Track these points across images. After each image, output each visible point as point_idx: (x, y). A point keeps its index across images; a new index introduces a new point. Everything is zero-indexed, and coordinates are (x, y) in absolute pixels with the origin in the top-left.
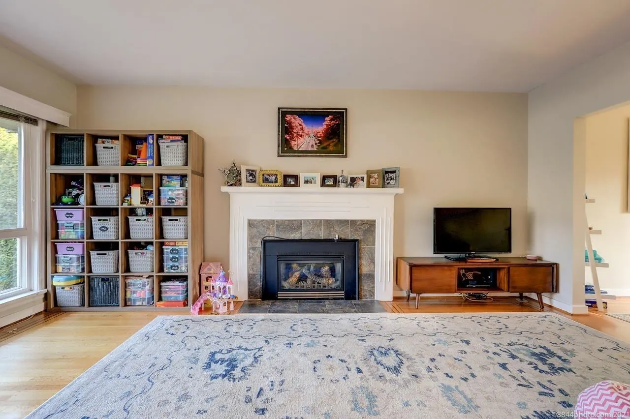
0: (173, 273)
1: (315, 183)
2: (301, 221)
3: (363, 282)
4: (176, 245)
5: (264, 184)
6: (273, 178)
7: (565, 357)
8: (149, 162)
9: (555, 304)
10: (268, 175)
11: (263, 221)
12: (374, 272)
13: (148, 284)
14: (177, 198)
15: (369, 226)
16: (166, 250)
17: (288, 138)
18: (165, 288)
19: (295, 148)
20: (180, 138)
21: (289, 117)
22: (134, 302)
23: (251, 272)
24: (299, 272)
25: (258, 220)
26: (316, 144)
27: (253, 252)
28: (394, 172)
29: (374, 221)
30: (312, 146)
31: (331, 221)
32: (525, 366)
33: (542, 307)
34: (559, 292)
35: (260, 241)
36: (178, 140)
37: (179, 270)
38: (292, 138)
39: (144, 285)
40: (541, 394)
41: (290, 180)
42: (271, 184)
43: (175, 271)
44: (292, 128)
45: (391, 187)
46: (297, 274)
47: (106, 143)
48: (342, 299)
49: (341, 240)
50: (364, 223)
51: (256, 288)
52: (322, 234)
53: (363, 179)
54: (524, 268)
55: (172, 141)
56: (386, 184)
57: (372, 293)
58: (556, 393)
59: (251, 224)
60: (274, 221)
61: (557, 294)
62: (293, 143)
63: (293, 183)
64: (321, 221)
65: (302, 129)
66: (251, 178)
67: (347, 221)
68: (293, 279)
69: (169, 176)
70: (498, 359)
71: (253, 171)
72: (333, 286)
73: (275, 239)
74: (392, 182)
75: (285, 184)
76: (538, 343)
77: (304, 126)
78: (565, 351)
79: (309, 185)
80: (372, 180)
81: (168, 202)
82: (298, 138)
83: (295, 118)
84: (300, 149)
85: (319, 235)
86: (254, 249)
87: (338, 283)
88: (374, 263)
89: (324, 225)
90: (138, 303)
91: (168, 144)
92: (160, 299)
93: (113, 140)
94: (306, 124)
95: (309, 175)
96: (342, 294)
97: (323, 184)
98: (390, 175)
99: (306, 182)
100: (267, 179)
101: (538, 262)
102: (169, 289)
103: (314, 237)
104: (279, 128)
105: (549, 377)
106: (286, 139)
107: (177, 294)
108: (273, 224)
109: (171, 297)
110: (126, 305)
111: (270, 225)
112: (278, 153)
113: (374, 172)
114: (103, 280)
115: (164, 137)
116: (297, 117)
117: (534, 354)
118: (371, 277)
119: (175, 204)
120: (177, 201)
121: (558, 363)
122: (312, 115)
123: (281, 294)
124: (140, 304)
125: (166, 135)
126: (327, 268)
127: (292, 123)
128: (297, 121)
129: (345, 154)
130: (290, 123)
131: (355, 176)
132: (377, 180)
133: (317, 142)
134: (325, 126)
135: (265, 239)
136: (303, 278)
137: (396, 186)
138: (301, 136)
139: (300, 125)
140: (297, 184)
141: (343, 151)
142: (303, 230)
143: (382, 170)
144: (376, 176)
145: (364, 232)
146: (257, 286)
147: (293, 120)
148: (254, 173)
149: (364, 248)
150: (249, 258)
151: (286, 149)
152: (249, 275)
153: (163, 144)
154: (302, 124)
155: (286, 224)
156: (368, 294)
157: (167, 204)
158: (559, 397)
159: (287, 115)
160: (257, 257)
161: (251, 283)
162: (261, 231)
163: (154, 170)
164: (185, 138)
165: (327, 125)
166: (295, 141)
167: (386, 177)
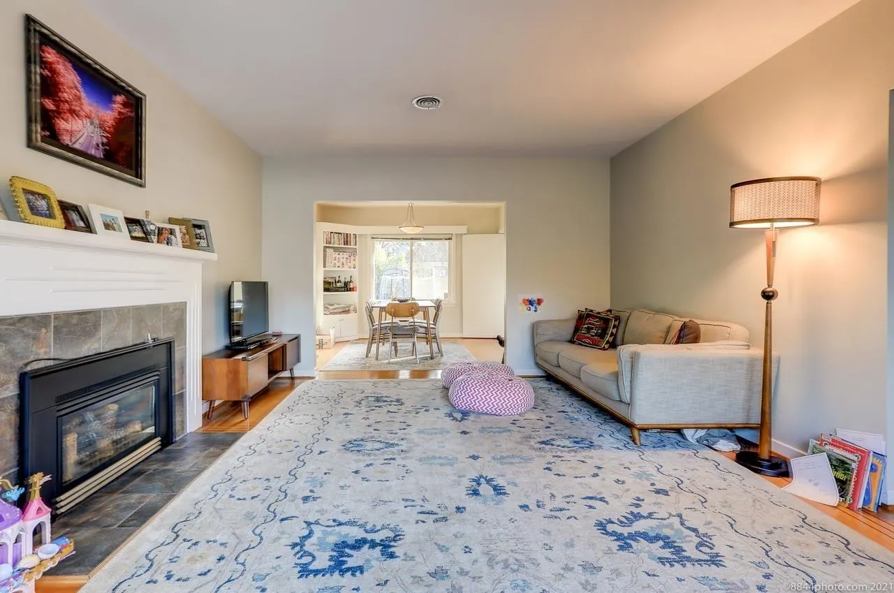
2: (99, 311)
6: (43, 205)
10: (33, 194)
11: (22, 319)
12: (184, 388)
15: (181, 312)
17: (51, 107)
19: (66, 140)
21: (52, 55)
25: (11, 318)
26: (103, 144)
28: (203, 227)
29: (185, 304)
30: (97, 147)
31: (141, 308)
35: (15, 377)
38: (59, 113)
41: (74, 217)
44: (58, 87)
48: (157, 452)
50: (175, 308)
52: (130, 337)
53: (173, 232)
57: (184, 424)
60: (49, 317)
62: (63, 125)
63: (80, 224)
64: (128, 309)
65: (79, 99)
73: (53, 363)
74: (203, 243)
75: (69, 223)
77: (83, 94)
79: (113, 232)
82: (71, 116)
83: (65, 66)
84: (77, 146)
85: (126, 339)
88: (185, 374)
89: (133, 318)
94: (86, 92)
95: (108, 213)
96: (157, 443)
98: (199, 231)
99: (106, 226)
100: (35, 207)
103: (120, 344)
106: (46, 107)
108: (46, 326)
111: (41, 330)
112: (29, 138)
116: (69, 66)
117: (377, 401)
118: (182, 396)
123: (65, 501)
127: (59, 73)
128: (70, 76)
129: (143, 180)
130: (54, 70)
132: (187, 237)
133: (105, 141)
134: (116, 114)
135: (27, 369)
138: (78, 115)
139: (75, 88)
141: (140, 174)
142: (104, 331)
144: (184, 230)
145: (175, 325)
147: (61, 67)
149: (177, 352)
151: (43, 133)
154: (79, 87)
155: (74, 321)
156: (180, 428)
159: (49, 49)
162: (18, 350)
165: (120, 113)
166: (66, 120)
167: (196, 233)
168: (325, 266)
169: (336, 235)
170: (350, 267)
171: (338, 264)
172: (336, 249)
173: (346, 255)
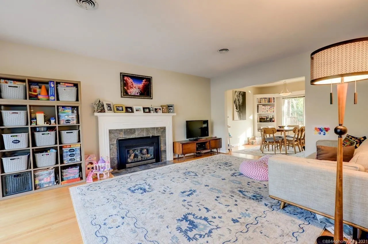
0: (71, 163)
1: (141, 111)
2: (135, 129)
3: (162, 154)
4: (71, 147)
5: (117, 111)
6: (121, 108)
7: (230, 163)
8: (52, 98)
9: (221, 151)
10: (118, 107)
11: (117, 130)
12: (166, 149)
13: (53, 173)
14: (72, 120)
15: (164, 129)
16: (65, 151)
17: (126, 88)
18: (66, 173)
19: (129, 94)
20: (72, 85)
21: (126, 78)
22: (43, 186)
23: (112, 157)
24: (133, 154)
25: (114, 130)
26: (139, 92)
27: (112, 146)
28: (172, 106)
29: (165, 127)
30: (137, 93)
31: (148, 128)
32: (224, 167)
33: (218, 153)
34: (221, 147)
35: (116, 140)
36: (71, 86)
37: (75, 161)
38: (128, 89)
39: (50, 174)
40: (231, 170)
41: (129, 110)
42: (120, 111)
43: (72, 162)
44: (127, 84)
45: (171, 113)
46: (133, 155)
47: (9, 83)
48: (154, 162)
49: (153, 137)
50: (161, 128)
51: (115, 164)
52: (145, 135)
53: (160, 109)
54: (214, 141)
55: (67, 86)
56: (169, 111)
57: (166, 158)
58: (233, 169)
59: (111, 132)
60: (122, 130)
61: (221, 148)
62: (128, 91)
63: (130, 111)
64: (144, 128)
65: (132, 84)
66: (109, 108)
67: (154, 128)
68: (132, 157)
69: (63, 107)
70: (217, 167)
71: (109, 104)
72: (150, 158)
73: (123, 138)
74: (172, 111)
75: (127, 111)
76: (223, 161)
77: (133, 83)
78: (230, 162)
79: (138, 112)
80: (163, 109)
81: (66, 122)
82: (131, 89)
83: (129, 79)
84: (132, 94)
85: (143, 135)
86: (112, 145)
87: (153, 156)
88: (166, 145)
89: (145, 130)
90: (45, 186)
91: (65, 88)
92: (62, 180)
93: (15, 82)
94: (134, 82)
95: (138, 107)
96: (154, 160)
97: (144, 112)
98: (170, 108)
99: (137, 110)
100: (118, 109)
101: (216, 138)
102: (68, 173)
103: (141, 136)
104: (121, 83)
105: (230, 167)
106: (125, 89)
107: (74, 174)
108: (122, 131)
109: (70, 177)
110: (35, 189)
111: (120, 132)
112: (121, 96)
113: (164, 106)
114: (15, 176)
115: (61, 83)
116: (130, 78)
117: (224, 164)
118: (165, 151)
119: (71, 123)
120: (72, 122)
121: (230, 164)
122: (137, 78)
123: (128, 165)
124: (48, 186)
125: (62, 82)
126: (145, 150)
127: (127, 81)
128: (130, 80)
129: (152, 98)
130: (126, 81)
131: (156, 108)
132: (166, 110)
133: (140, 91)
134: (143, 84)
135: (118, 139)
136: (136, 156)
137: (173, 112)
138: (132, 88)
139: (131, 82)
140: (132, 112)
141: (151, 96)
142: (136, 133)
143: (167, 105)
144: (165, 108)
145: (162, 132)
146: (115, 163)
147: (128, 80)
148: (110, 105)
149: (162, 139)
150: (110, 149)
151: (125, 94)
152: (111, 158)
153: (61, 88)
154: (132, 82)
155: (128, 131)
156: (164, 159)
157: (65, 123)
158: (234, 170)
159: (125, 77)
160: (115, 149)
161: (112, 162)
162: (116, 135)
163: (56, 103)
164: (76, 85)
165: (144, 84)
166: (129, 90)
167: (169, 108)
168: (258, 112)
169: (263, 99)
170: (271, 112)
171: (265, 111)
172: (263, 105)
173: (269, 107)
